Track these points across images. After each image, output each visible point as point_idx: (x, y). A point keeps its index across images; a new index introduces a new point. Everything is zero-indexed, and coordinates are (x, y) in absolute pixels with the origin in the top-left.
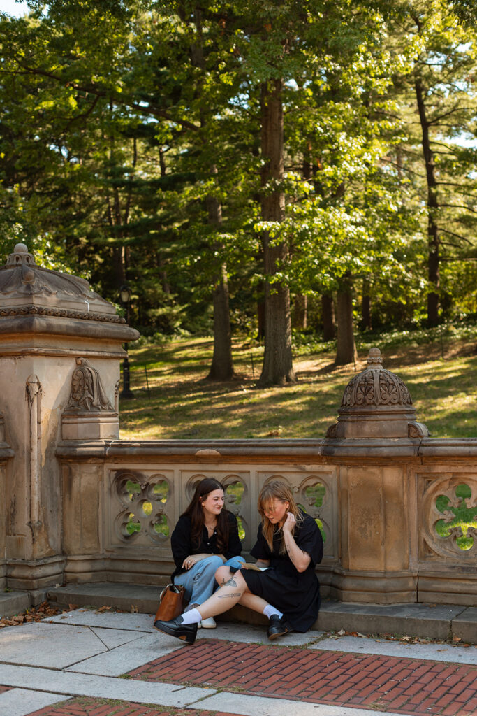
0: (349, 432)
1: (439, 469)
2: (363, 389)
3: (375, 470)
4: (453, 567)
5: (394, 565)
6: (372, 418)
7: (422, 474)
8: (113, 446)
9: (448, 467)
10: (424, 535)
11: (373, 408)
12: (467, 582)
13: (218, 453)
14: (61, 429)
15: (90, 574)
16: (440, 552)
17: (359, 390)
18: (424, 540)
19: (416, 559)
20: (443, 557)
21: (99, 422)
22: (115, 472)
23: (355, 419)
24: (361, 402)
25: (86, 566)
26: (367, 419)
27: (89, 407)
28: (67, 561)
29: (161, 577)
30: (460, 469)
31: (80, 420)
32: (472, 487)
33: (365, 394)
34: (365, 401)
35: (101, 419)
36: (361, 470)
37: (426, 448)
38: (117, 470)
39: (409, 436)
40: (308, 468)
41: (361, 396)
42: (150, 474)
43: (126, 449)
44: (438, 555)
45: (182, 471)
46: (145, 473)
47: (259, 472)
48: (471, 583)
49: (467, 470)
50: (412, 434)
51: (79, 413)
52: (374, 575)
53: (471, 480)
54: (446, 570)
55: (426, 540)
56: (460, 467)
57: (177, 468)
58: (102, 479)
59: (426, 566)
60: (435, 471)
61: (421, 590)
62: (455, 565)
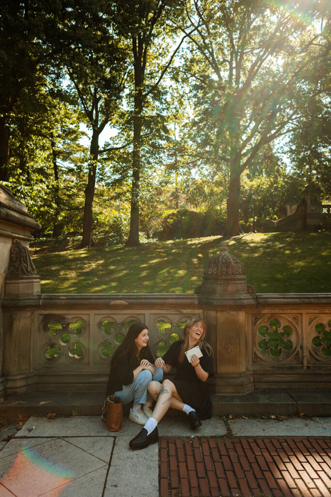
1: (265, 311)
2: (225, 265)
3: (234, 313)
4: (273, 367)
5: (243, 369)
6: (233, 282)
7: (254, 314)
8: (44, 299)
9: (270, 310)
10: (255, 348)
11: (233, 277)
12: (283, 376)
13: (127, 303)
14: (5, 287)
15: (26, 388)
16: (264, 359)
17: (223, 265)
18: (255, 352)
19: (251, 364)
20: (265, 362)
21: (33, 282)
22: (43, 316)
23: (222, 283)
24: (225, 273)
25: (22, 383)
26: (230, 282)
27: (26, 272)
28: (7, 380)
29: (80, 385)
30: (277, 311)
31: (20, 281)
32: (281, 321)
33: (227, 268)
34: (227, 272)
35: (35, 280)
36: (226, 313)
37: (261, 300)
39: (248, 293)
40: (184, 311)
41: (225, 269)
42: (71, 317)
43: (57, 301)
44: (262, 360)
45: (96, 314)
46: (67, 316)
47: (150, 314)
48: (284, 376)
49: (281, 312)
50: (249, 291)
51: (20, 276)
52: (235, 376)
53: (281, 317)
54: (269, 369)
57: (92, 313)
58: (33, 321)
59: (257, 367)
60: (263, 313)
61: (257, 382)
62: (273, 366)
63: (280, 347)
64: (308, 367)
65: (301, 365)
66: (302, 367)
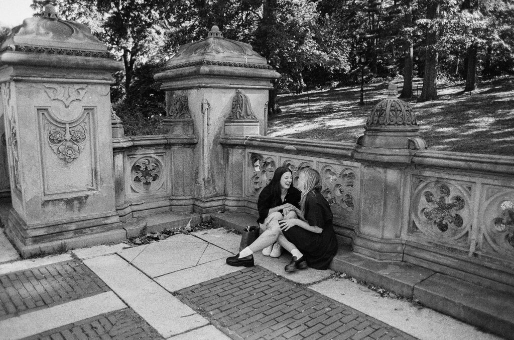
0: (366, 142)
1: (427, 173)
2: (378, 113)
4: (430, 243)
5: (389, 234)
6: (381, 134)
7: (416, 175)
8: (249, 139)
9: (434, 173)
10: (413, 216)
11: (383, 128)
12: (438, 255)
13: (295, 149)
14: (224, 129)
15: (236, 208)
16: (423, 231)
17: (376, 113)
18: (413, 221)
19: (405, 232)
20: (424, 234)
21: (243, 125)
23: (370, 134)
24: (376, 122)
25: (234, 203)
26: (378, 134)
27: (238, 117)
28: (226, 199)
31: (232, 124)
32: (450, 188)
33: (379, 116)
34: (378, 122)
35: (245, 124)
37: (417, 158)
38: (252, 153)
39: (409, 148)
40: (345, 163)
41: (376, 118)
42: (266, 157)
43: (254, 142)
45: (280, 157)
46: (264, 156)
48: (441, 256)
49: (447, 176)
50: (411, 147)
51: (233, 120)
52: (374, 239)
54: (425, 244)
55: (415, 220)
56: (442, 174)
57: (278, 155)
58: (244, 157)
59: (413, 238)
60: (425, 175)
61: (406, 254)
62: (431, 241)
63: (446, 221)
64: (475, 255)
65: (465, 250)
66: (467, 252)
